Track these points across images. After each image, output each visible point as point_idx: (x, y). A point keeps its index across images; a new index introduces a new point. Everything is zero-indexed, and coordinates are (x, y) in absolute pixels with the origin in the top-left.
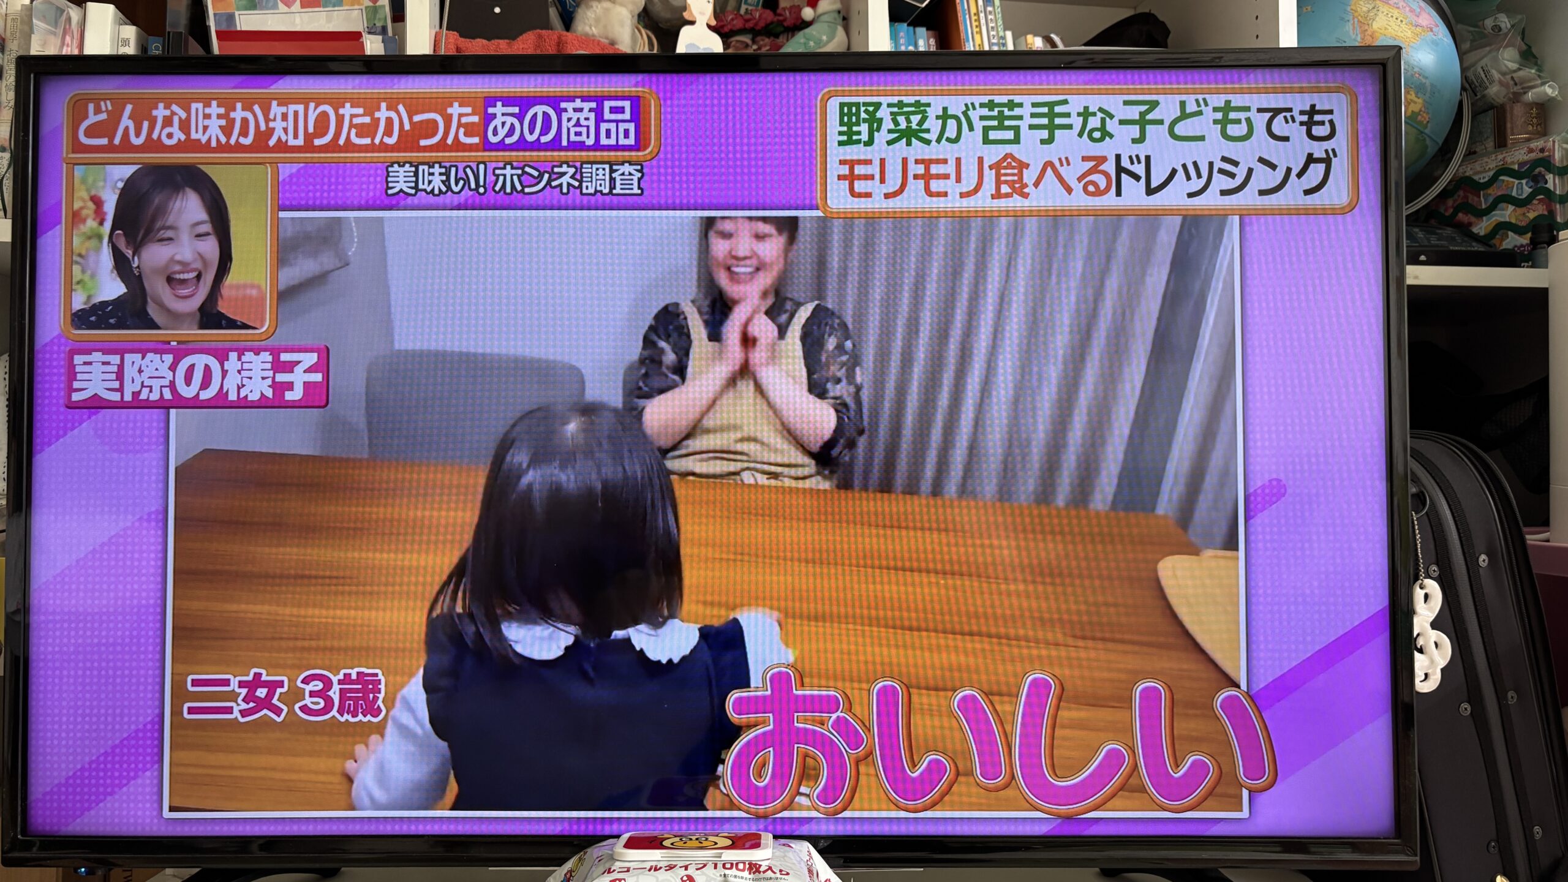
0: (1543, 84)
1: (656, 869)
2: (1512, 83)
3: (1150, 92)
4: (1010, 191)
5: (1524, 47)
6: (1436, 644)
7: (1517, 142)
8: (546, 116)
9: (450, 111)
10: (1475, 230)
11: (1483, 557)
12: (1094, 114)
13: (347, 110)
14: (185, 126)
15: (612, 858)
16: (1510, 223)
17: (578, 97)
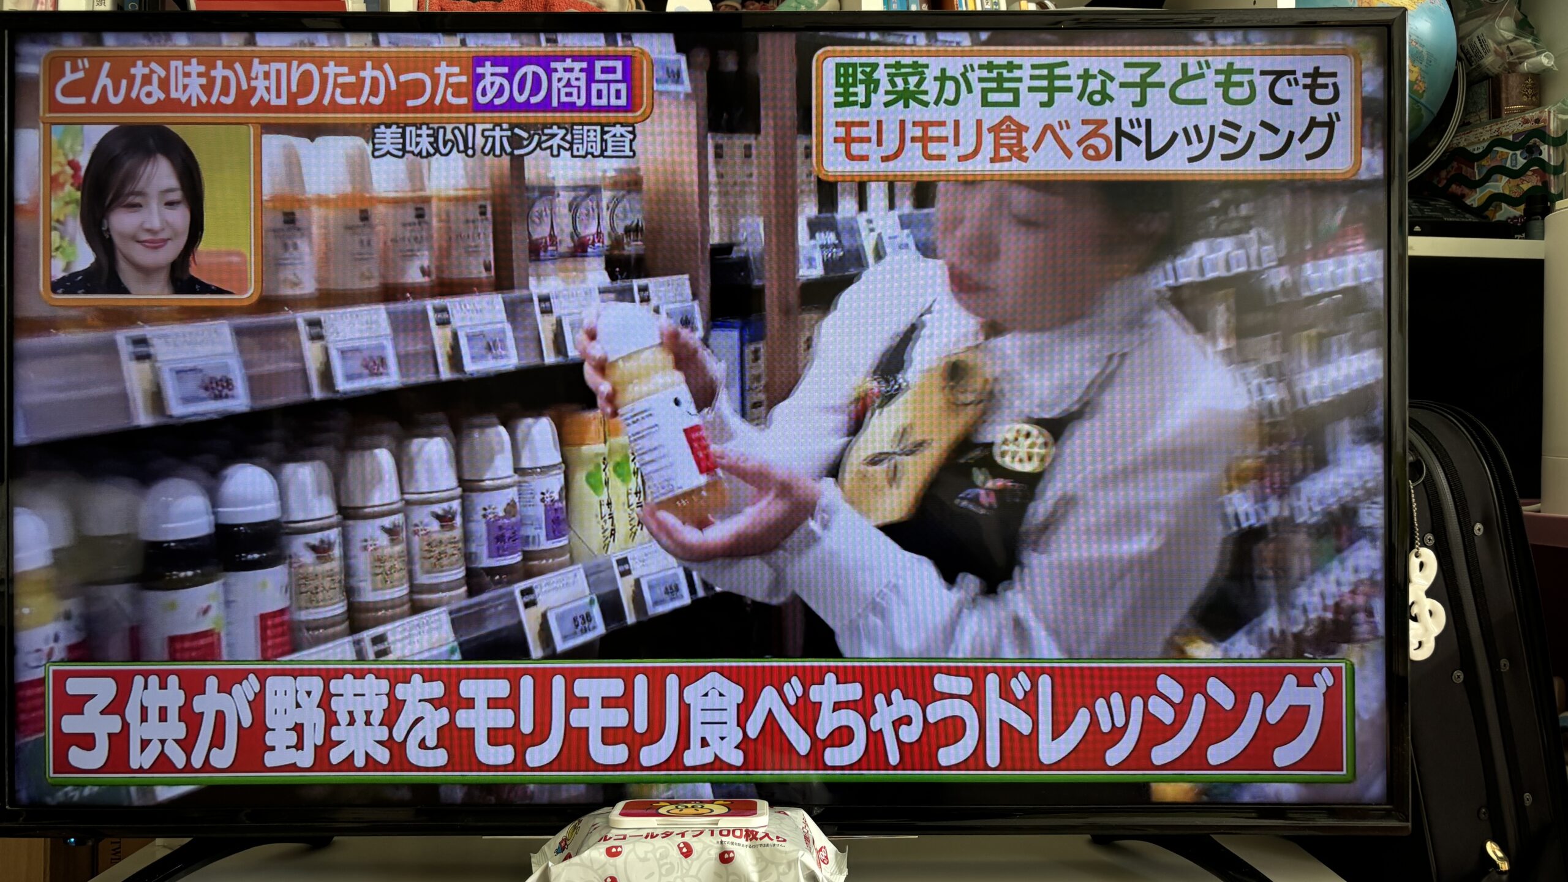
0: (1539, 54)
1: (652, 837)
2: (1507, 52)
3: (1150, 54)
4: (1008, 154)
5: (1521, 17)
6: (1431, 613)
7: (1512, 113)
8: (536, 76)
9: (437, 70)
10: (1468, 202)
11: (1478, 526)
12: (1095, 77)
13: (331, 69)
14: (164, 84)
15: (609, 826)
16: (1503, 195)
17: (569, 57)
